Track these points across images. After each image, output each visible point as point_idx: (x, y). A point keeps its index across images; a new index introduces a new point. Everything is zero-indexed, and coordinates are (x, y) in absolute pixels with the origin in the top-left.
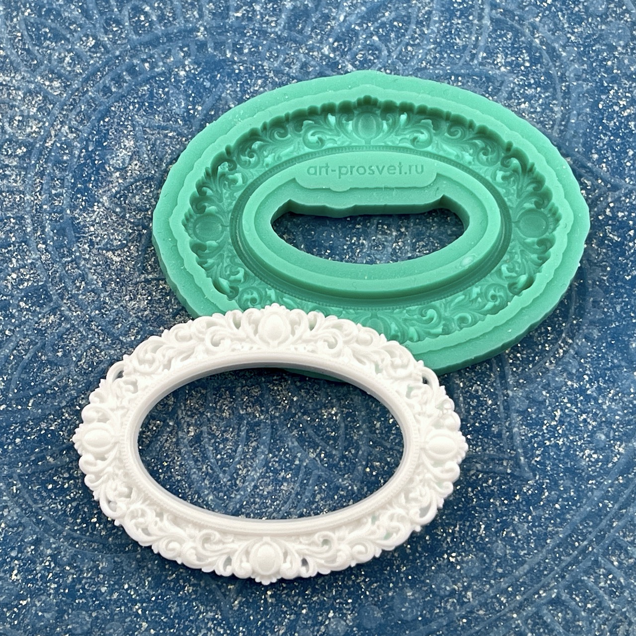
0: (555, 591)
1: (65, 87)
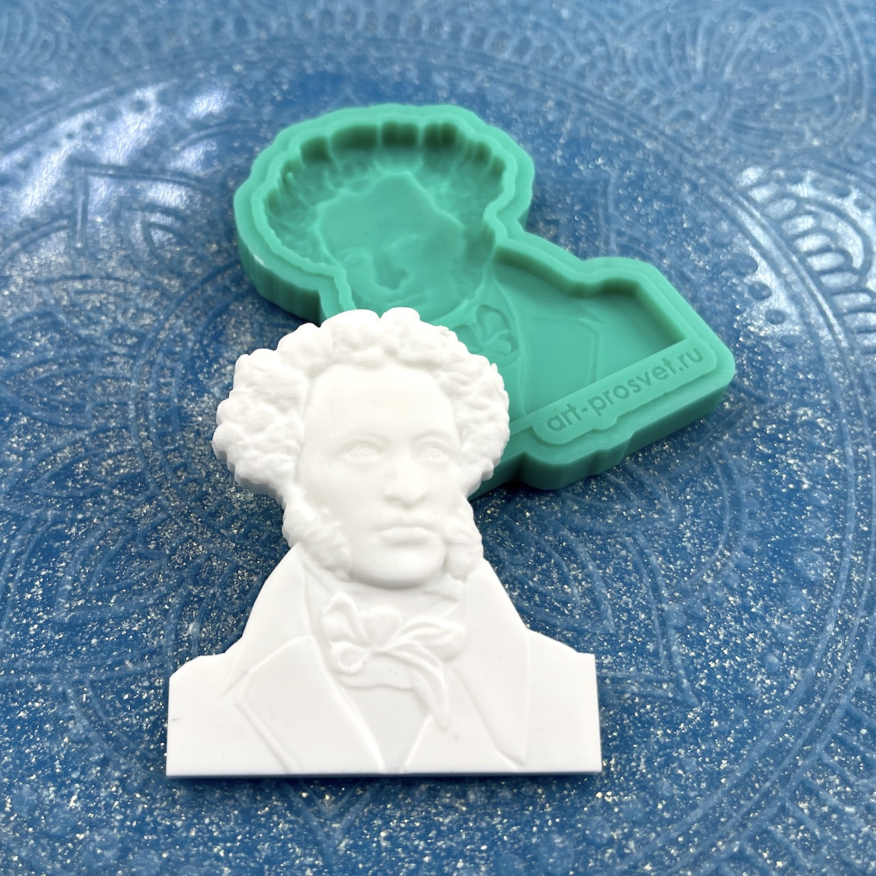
0: (737, 843)
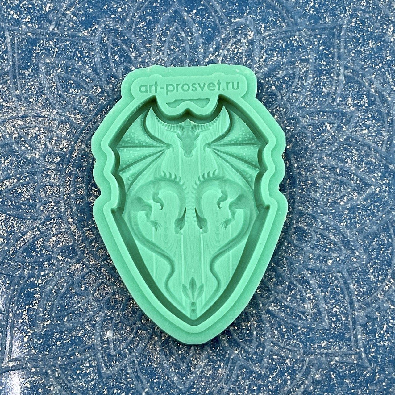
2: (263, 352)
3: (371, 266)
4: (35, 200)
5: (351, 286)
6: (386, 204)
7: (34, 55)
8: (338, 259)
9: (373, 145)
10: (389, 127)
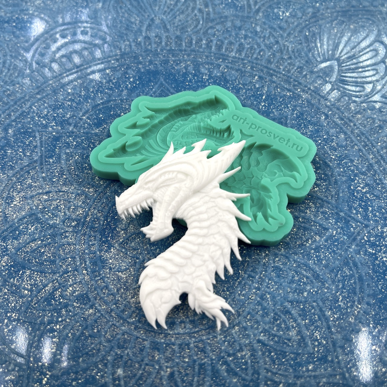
1: (96, 191)
2: (258, 379)
3: (340, 295)
4: (55, 257)
5: (326, 313)
6: (343, 243)
7: (58, 148)
8: (312, 290)
9: (325, 198)
10: (335, 185)
